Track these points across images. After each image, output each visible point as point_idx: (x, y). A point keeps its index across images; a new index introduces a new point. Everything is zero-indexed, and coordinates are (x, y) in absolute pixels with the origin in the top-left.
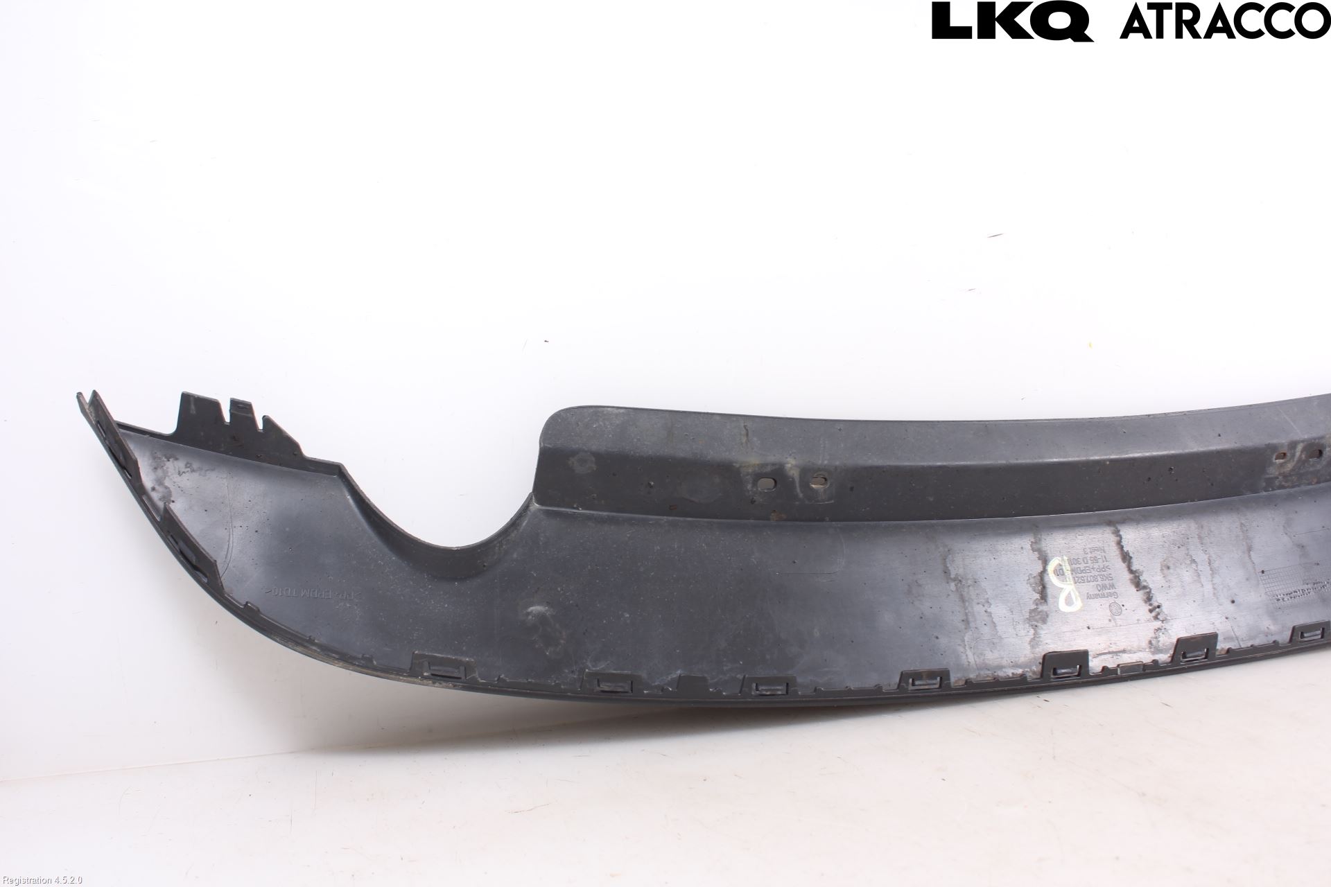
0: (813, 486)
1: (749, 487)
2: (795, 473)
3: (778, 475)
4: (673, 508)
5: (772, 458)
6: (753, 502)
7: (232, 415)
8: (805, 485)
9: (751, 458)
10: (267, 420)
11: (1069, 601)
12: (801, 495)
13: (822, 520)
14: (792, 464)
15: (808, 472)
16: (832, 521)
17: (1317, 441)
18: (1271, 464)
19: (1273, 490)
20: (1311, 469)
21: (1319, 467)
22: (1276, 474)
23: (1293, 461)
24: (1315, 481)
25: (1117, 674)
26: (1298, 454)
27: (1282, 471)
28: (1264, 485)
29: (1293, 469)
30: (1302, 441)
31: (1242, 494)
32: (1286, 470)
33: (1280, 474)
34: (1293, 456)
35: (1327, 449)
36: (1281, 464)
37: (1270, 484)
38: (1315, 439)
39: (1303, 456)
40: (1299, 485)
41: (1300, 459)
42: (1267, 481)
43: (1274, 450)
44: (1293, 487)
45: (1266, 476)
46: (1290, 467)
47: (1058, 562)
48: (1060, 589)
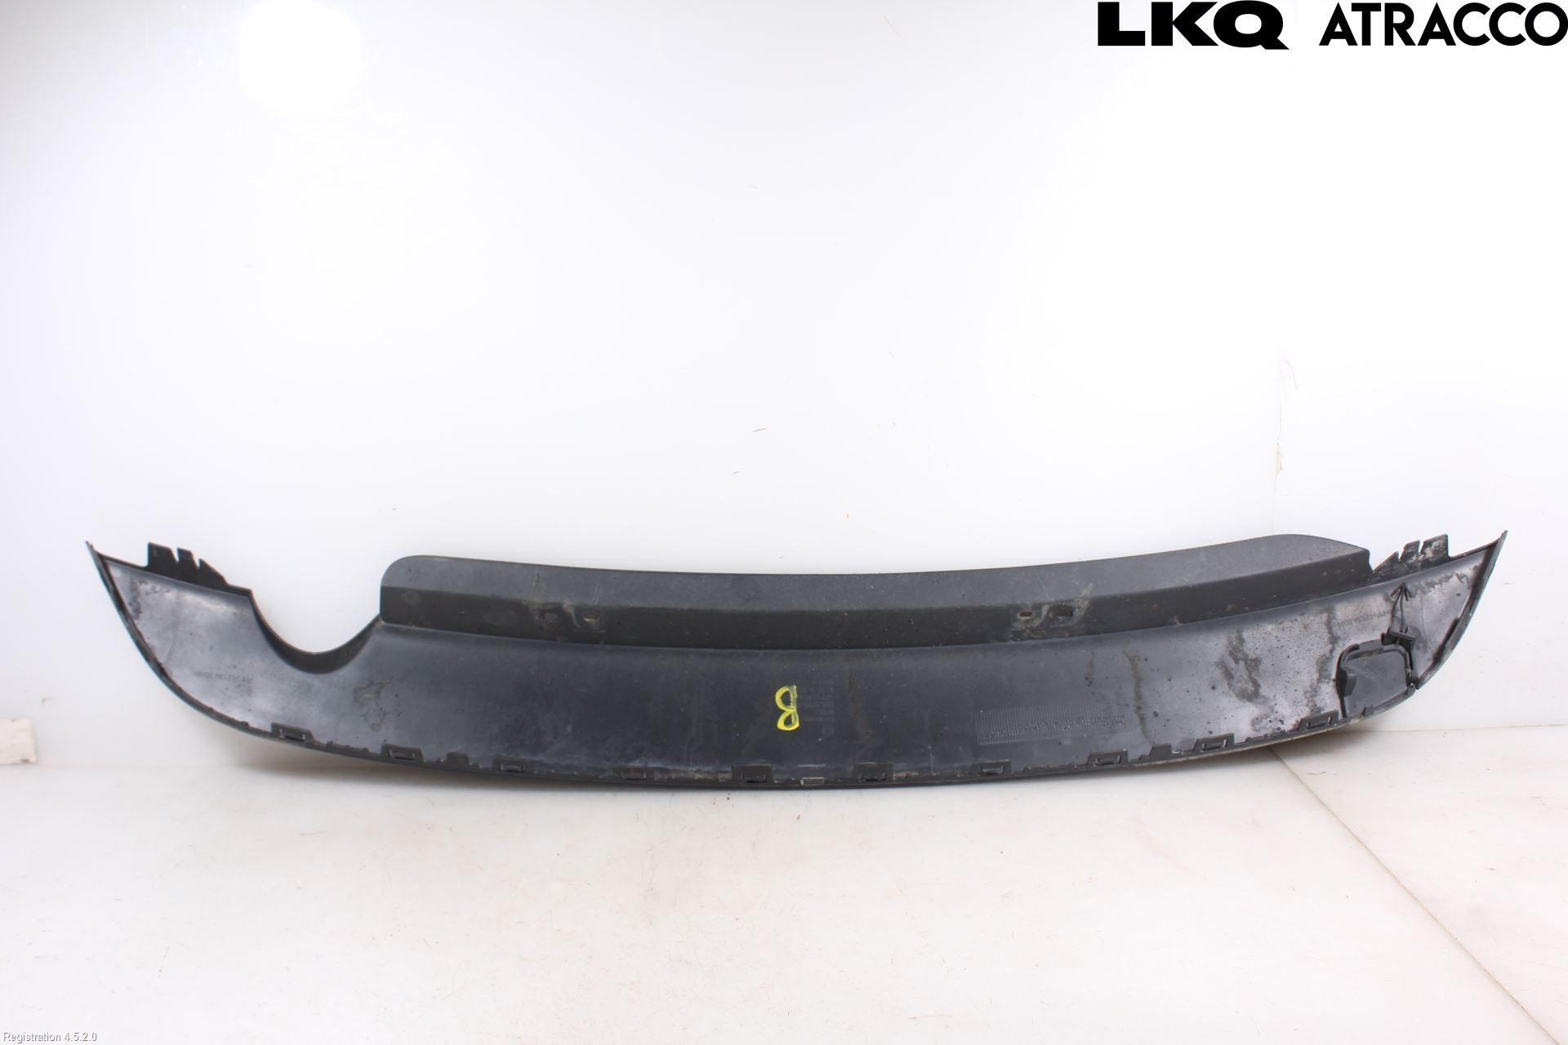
0: (587, 620)
1: (537, 618)
2: (571, 611)
3: (558, 610)
4: (481, 629)
5: (553, 599)
6: (541, 628)
7: (180, 558)
8: (580, 619)
9: (536, 598)
10: (202, 562)
11: (788, 722)
12: (578, 626)
13: (597, 643)
14: (568, 604)
15: (581, 611)
16: (607, 644)
17: (1064, 604)
18: (1016, 620)
19: (1022, 640)
20: (1062, 625)
21: (1070, 624)
22: (1024, 628)
23: (1040, 618)
24: (1068, 634)
25: (800, 784)
26: (1044, 613)
27: (1029, 626)
28: (1011, 636)
29: (1041, 625)
30: (1048, 603)
31: (988, 642)
32: (1033, 625)
33: (1027, 628)
34: (1039, 615)
35: (1077, 610)
36: (1027, 621)
37: (1018, 635)
38: (1063, 602)
39: (1051, 615)
40: (1051, 638)
41: (1047, 617)
42: (1014, 632)
43: (1017, 608)
44: (1045, 638)
45: (1013, 630)
46: (1037, 623)
47: (787, 689)
48: (783, 711)
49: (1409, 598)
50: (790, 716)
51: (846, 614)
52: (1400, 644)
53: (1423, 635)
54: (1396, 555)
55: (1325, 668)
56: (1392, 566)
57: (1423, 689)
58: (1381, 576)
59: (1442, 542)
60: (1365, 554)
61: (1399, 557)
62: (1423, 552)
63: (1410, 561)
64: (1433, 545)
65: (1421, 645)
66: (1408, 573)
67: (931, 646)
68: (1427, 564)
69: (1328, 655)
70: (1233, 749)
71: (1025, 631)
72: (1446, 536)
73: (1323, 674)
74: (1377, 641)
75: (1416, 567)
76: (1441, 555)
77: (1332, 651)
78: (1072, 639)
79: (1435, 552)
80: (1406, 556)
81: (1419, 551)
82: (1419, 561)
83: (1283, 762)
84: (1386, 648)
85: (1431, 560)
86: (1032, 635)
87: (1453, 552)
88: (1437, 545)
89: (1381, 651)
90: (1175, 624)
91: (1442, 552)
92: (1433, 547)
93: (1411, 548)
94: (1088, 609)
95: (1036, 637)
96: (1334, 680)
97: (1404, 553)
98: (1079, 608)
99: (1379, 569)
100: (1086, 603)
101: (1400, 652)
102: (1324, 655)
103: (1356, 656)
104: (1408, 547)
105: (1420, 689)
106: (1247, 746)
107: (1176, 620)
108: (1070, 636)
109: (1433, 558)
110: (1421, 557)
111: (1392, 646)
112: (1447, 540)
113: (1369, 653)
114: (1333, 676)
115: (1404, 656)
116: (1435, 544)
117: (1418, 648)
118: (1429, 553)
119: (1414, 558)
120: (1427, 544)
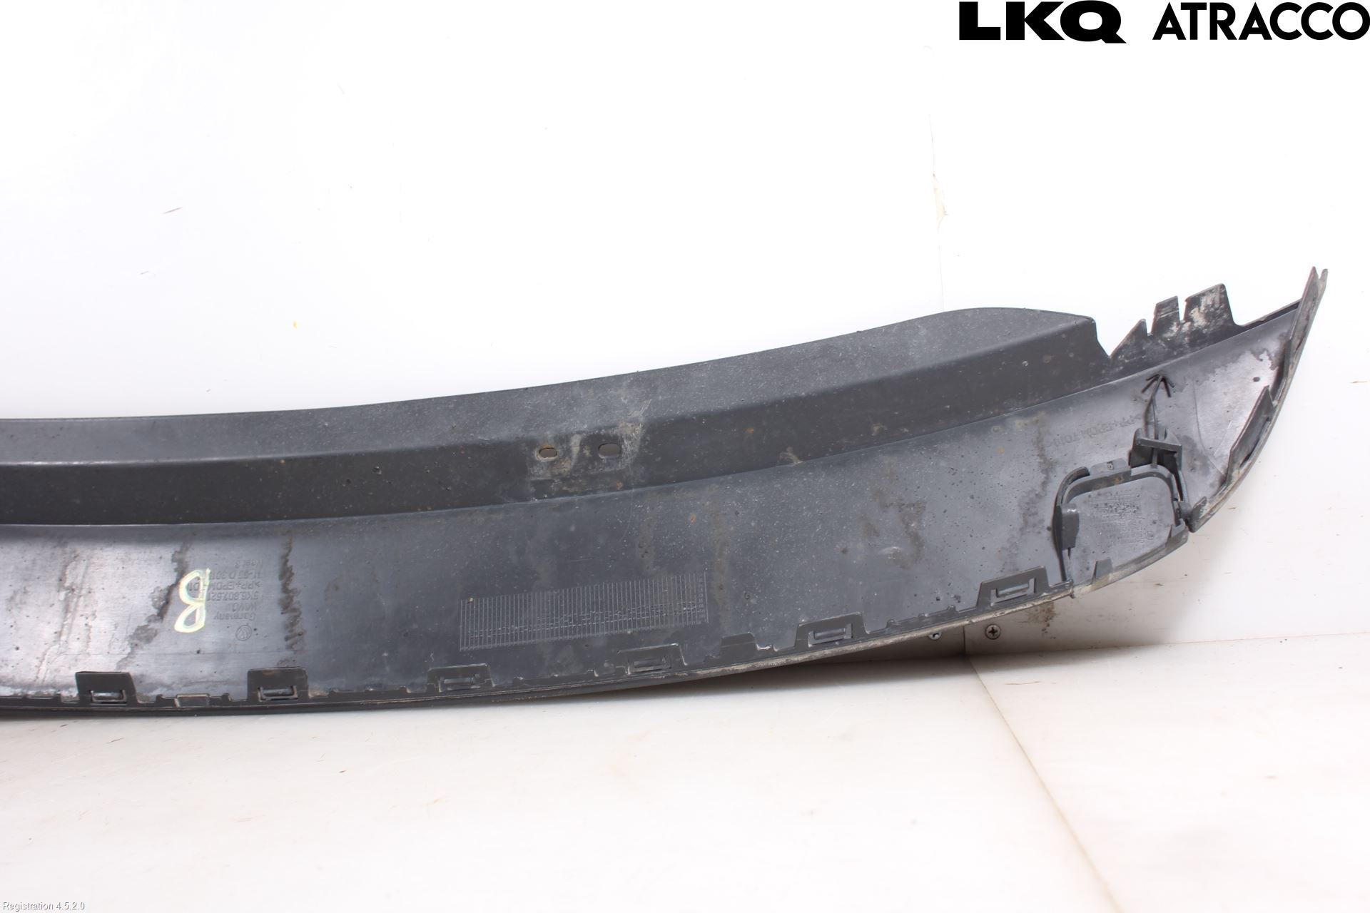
11: (190, 620)
17: (603, 432)
18: (534, 462)
19: (551, 497)
20: (607, 470)
21: (620, 467)
22: (548, 476)
23: (571, 458)
24: (620, 485)
25: (175, 705)
26: (575, 449)
27: (556, 472)
28: (532, 490)
29: (575, 470)
30: (579, 433)
31: (501, 502)
32: (562, 471)
33: (554, 476)
34: (568, 451)
35: (626, 442)
36: (552, 463)
37: (542, 488)
38: (600, 429)
39: (587, 452)
40: (595, 492)
41: (581, 456)
42: (535, 484)
43: (532, 444)
44: (585, 493)
45: (533, 479)
46: (567, 466)
47: (198, 575)
48: (186, 606)
49: (1172, 393)
50: (195, 612)
51: (283, 461)
52: (1159, 463)
53: (1199, 447)
54: (1140, 327)
55: (1033, 510)
56: (1138, 344)
57: (1203, 531)
58: (1124, 364)
59: (1216, 296)
60: (1087, 328)
61: (1149, 330)
62: (1188, 318)
63: (1168, 335)
64: (1203, 304)
65: (1198, 463)
66: (1168, 356)
67: (415, 510)
68: (1197, 338)
69: (1039, 490)
70: (863, 641)
71: (551, 481)
72: (1223, 286)
73: (1031, 520)
74: (1121, 460)
75: (1181, 345)
76: (1221, 322)
77: (1044, 484)
78: (627, 492)
79: (1209, 316)
80: (1161, 325)
81: (1182, 317)
82: (1185, 335)
83: (978, 677)
84: (1135, 471)
85: (1204, 331)
86: (565, 488)
87: (1242, 316)
88: (1210, 303)
89: (1126, 477)
90: (790, 461)
91: (1221, 316)
92: (1202, 308)
93: (1166, 310)
94: (643, 440)
95: (571, 490)
96: (1048, 529)
97: (1155, 320)
98: (629, 438)
99: (1118, 352)
100: (639, 429)
101: (1160, 476)
102: (1033, 490)
103: (1087, 488)
104: (1160, 307)
105: (1199, 532)
106: (889, 635)
107: (789, 454)
108: (624, 488)
109: (1206, 327)
110: (1186, 327)
111: (1145, 469)
112: (1225, 293)
113: (1108, 481)
114: (1048, 522)
115: (1168, 481)
116: (1206, 301)
117: (1193, 469)
118: (1199, 320)
119: (1175, 328)
120: (1193, 302)
